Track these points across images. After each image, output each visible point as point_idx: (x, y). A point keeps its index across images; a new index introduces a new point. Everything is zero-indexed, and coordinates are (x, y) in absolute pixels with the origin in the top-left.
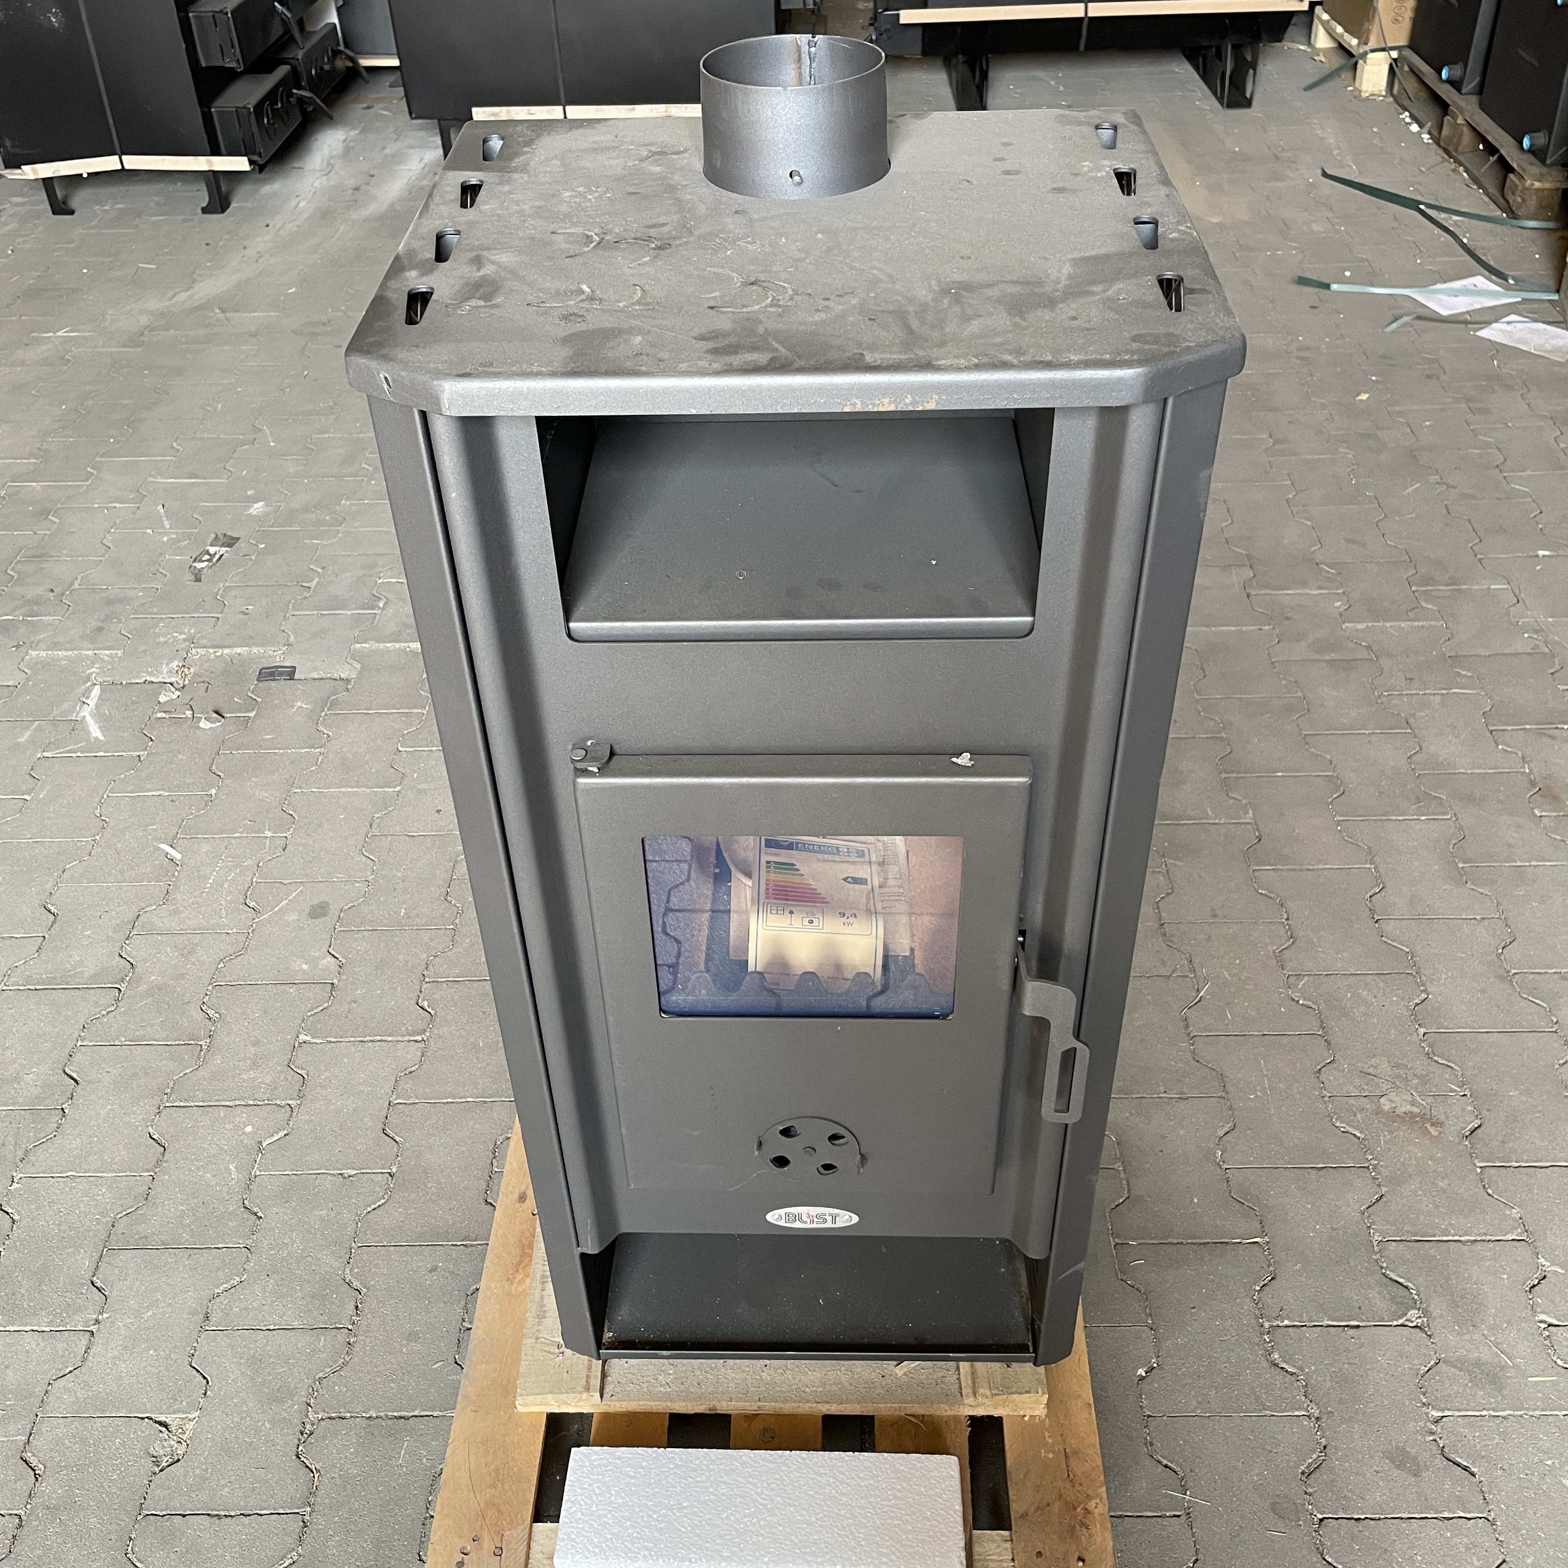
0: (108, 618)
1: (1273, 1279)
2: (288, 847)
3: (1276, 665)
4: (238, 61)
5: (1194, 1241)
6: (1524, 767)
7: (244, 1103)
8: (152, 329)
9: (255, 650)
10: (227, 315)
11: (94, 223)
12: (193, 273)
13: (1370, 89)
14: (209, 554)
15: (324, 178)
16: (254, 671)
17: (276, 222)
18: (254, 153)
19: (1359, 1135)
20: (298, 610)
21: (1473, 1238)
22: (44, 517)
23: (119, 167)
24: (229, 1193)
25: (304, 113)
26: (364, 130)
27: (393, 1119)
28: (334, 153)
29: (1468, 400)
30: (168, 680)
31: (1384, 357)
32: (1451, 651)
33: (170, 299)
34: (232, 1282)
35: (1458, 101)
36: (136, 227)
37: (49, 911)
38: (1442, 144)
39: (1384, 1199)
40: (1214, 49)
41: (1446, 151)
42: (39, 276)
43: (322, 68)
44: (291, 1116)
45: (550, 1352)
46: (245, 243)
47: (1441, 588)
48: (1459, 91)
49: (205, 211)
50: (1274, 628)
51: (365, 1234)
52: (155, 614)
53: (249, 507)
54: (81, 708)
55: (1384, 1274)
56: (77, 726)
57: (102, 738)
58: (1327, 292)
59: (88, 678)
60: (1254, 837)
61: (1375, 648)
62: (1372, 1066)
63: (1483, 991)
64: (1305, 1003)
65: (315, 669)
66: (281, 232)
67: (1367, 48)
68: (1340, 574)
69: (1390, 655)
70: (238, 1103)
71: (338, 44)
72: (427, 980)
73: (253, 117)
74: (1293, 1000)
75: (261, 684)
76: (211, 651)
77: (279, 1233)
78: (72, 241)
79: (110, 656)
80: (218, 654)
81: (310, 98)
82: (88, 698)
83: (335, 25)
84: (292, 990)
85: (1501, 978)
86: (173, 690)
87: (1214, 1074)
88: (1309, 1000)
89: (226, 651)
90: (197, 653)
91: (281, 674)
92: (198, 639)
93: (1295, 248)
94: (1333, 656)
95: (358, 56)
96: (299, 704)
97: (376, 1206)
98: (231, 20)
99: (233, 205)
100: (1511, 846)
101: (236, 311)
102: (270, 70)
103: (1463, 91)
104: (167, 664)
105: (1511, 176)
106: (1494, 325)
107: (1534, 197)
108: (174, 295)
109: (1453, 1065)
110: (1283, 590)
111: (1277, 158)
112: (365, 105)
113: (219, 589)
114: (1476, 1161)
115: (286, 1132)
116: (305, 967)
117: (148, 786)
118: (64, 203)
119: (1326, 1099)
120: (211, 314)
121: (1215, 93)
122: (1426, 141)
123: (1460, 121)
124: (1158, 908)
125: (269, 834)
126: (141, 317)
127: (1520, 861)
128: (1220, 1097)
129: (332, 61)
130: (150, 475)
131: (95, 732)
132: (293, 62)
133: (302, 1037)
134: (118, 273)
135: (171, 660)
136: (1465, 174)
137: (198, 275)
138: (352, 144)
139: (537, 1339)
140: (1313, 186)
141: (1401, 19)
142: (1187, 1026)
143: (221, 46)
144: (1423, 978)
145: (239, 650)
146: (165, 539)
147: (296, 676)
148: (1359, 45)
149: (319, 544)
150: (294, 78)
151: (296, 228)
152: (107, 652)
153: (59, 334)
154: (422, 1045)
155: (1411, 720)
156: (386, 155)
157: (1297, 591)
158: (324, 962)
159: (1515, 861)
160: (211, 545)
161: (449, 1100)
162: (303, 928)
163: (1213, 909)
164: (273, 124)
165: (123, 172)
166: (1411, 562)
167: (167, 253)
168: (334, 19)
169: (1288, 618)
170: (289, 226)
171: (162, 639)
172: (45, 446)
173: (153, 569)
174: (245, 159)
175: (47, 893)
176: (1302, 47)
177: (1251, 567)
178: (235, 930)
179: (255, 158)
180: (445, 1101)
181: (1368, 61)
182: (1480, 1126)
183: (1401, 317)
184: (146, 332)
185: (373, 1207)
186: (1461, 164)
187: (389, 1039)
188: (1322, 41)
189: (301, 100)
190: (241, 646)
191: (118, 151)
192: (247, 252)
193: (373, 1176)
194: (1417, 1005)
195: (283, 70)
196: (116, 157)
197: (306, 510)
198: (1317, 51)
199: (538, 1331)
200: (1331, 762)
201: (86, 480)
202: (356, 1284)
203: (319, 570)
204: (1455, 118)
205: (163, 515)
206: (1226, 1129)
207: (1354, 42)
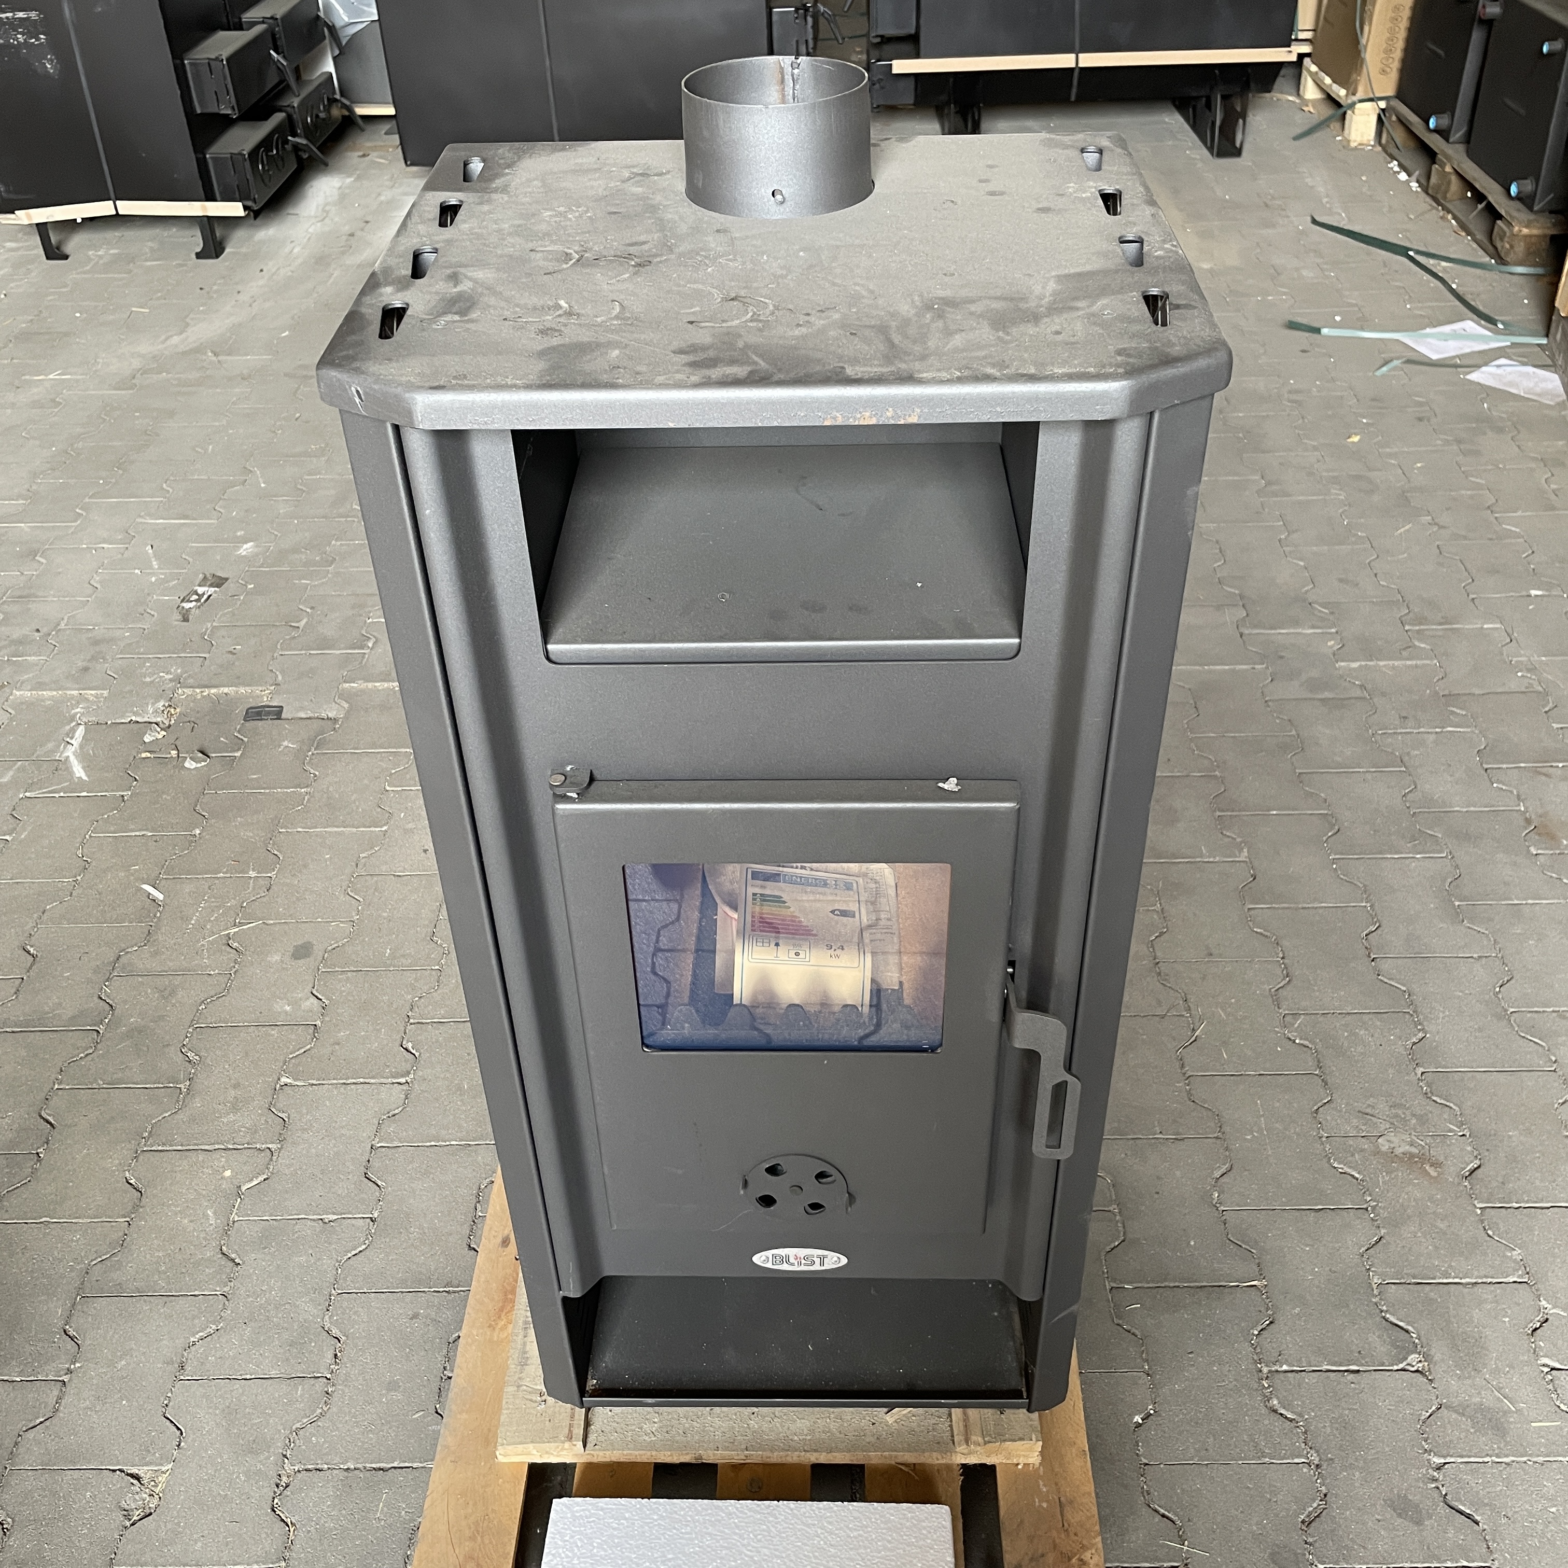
0: (93, 658)
1: (1271, 1323)
2: (273, 887)
3: (1270, 703)
4: (233, 108)
5: (1192, 1285)
6: (1519, 805)
7: (223, 1147)
8: (145, 372)
9: (242, 690)
10: (220, 358)
11: (88, 268)
12: (187, 317)
13: (1359, 139)
14: (197, 594)
15: (319, 224)
16: (241, 710)
17: (270, 266)
18: (248, 198)
19: (1357, 1175)
20: (286, 650)
21: (1474, 1281)
22: (31, 557)
23: (114, 213)
24: (205, 1239)
25: (300, 160)
26: (359, 178)
27: (376, 1164)
28: (330, 199)
29: (1459, 442)
30: (154, 720)
31: (1373, 400)
32: (1444, 690)
33: (163, 342)
34: (209, 1330)
35: (1446, 150)
36: (130, 272)
37: (28, 952)
38: (1430, 192)
39: (1383, 1241)
40: (1204, 99)
41: (1434, 199)
42: (31, 321)
43: (317, 116)
44: (271, 1160)
45: (531, 1400)
46: (239, 288)
47: (1434, 627)
48: (1447, 140)
49: (199, 256)
50: (1267, 668)
51: (345, 1279)
52: (142, 654)
53: (239, 548)
54: (65, 748)
55: (1384, 1318)
56: (61, 766)
57: (85, 778)
58: (1316, 336)
59: (72, 721)
60: (1249, 875)
61: (1369, 687)
62: (1369, 1105)
63: (1480, 1030)
64: (1302, 1042)
65: (302, 709)
66: (275, 277)
67: (1355, 98)
68: (1332, 613)
69: (1383, 694)
70: (217, 1147)
71: (334, 93)
72: (412, 1021)
73: (247, 164)
74: (1290, 1039)
75: (247, 724)
76: (198, 690)
77: (257, 1280)
78: (66, 286)
79: (96, 696)
80: (205, 694)
81: (307, 145)
82: (72, 738)
83: (331, 74)
84: (274, 1032)
85: (1499, 1018)
86: (159, 729)
87: (1210, 1113)
88: (1306, 1039)
89: (213, 691)
90: (183, 693)
91: (269, 713)
92: (185, 679)
93: (1285, 294)
94: (1327, 695)
95: (353, 105)
96: (286, 743)
97: (357, 1251)
98: (226, 67)
99: (227, 250)
100: (1506, 884)
101: (229, 355)
102: (265, 117)
103: (1451, 140)
104: (153, 704)
105: (1499, 222)
106: (1484, 369)
107: (1522, 244)
108: (166, 339)
109: (1451, 1105)
110: (1275, 629)
111: (1267, 205)
112: (361, 153)
113: (207, 629)
114: (1476, 1202)
115: (265, 1177)
116: (288, 1008)
117: (132, 827)
118: (58, 248)
119: (1324, 1139)
120: (204, 357)
121: (1204, 142)
122: (1414, 189)
123: (1448, 169)
124: (1152, 946)
125: (252, 874)
126: (132, 360)
127: (1518, 899)
128: (1217, 1138)
129: (328, 110)
130: (140, 516)
131: (79, 771)
132: (289, 109)
133: (284, 1080)
134: (111, 317)
135: (157, 700)
136: (1453, 222)
137: (192, 319)
138: (347, 191)
139: (518, 1387)
140: (1302, 233)
141: (1388, 70)
142: (1183, 1066)
143: (216, 93)
144: (1421, 1017)
145: (226, 690)
146: (153, 579)
147: (283, 716)
148: (1347, 95)
149: (308, 584)
150: (290, 126)
151: (290, 273)
152: (93, 692)
153: (51, 376)
154: (405, 1087)
155: (1406, 759)
156: (382, 202)
157: (1292, 631)
158: (308, 1003)
159: (1512, 900)
160: (200, 586)
161: (433, 1143)
162: (286, 969)
163: (1207, 948)
164: (268, 170)
165: (118, 219)
166: (1404, 601)
167: (158, 299)
168: (329, 67)
169: (1282, 657)
170: (282, 271)
171: (148, 679)
172: (34, 487)
173: (141, 610)
174: (240, 205)
175: (27, 934)
176: (1291, 98)
177: (1243, 606)
178: (217, 971)
179: (249, 203)
180: (428, 1144)
181: (1356, 111)
182: (1479, 1167)
183: (1391, 360)
184: (138, 375)
185: (354, 1253)
186: (1449, 212)
187: (372, 1081)
188: (1311, 92)
189: (296, 148)
190: (229, 686)
191: (112, 195)
192: (241, 297)
193: (353, 1221)
194: (1414, 1044)
195: (279, 117)
196: (111, 202)
197: (295, 550)
198: (1305, 102)
199: (520, 1378)
200: (1326, 800)
201: (75, 521)
202: (335, 1332)
203: (308, 610)
204: (1443, 166)
205: (152, 555)
206: (1223, 1170)
207: (1343, 92)
